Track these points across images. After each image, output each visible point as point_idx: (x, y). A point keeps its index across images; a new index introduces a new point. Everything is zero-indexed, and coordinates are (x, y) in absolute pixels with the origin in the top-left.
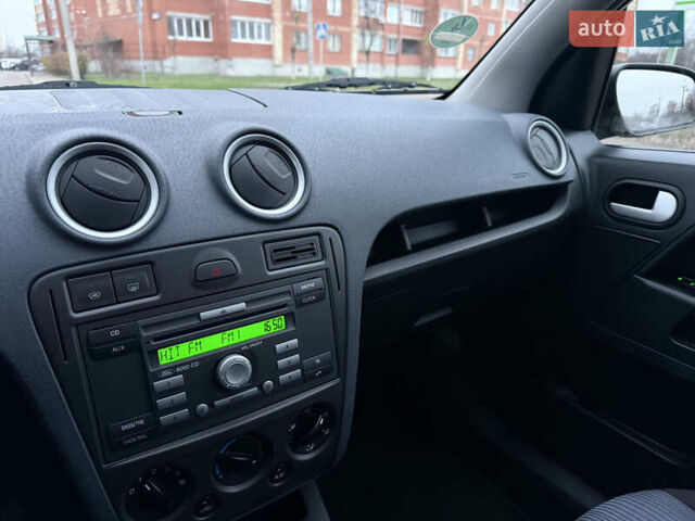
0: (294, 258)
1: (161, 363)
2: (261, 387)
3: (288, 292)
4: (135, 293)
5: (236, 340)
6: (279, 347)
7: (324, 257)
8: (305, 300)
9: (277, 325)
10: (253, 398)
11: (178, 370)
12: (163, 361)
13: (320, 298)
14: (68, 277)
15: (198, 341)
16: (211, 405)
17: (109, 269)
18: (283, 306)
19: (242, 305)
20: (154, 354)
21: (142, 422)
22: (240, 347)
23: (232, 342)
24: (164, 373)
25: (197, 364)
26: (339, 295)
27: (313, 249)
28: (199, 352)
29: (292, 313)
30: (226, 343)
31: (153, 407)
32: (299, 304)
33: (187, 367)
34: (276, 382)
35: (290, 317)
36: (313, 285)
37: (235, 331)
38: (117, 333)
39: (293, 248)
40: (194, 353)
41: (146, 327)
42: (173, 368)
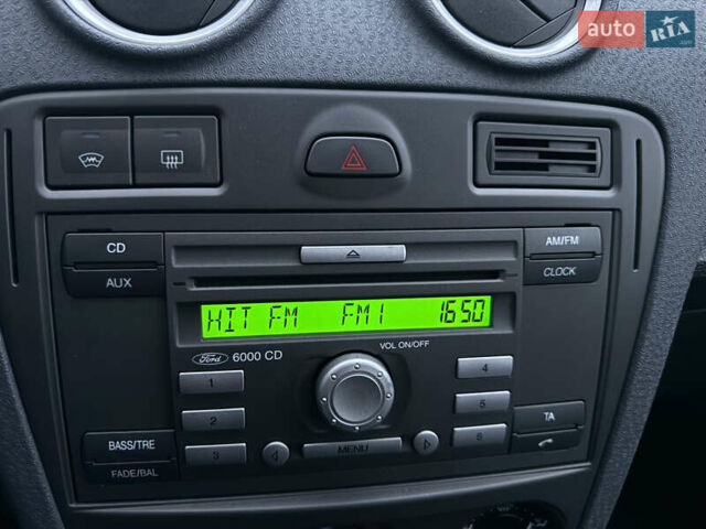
0: (544, 167)
1: (206, 334)
2: (409, 439)
3: (512, 245)
4: (171, 170)
5: (374, 325)
6: (466, 363)
7: (615, 181)
8: (549, 272)
9: (472, 312)
10: (386, 458)
11: (236, 357)
12: (210, 331)
13: (587, 276)
15: (291, 306)
16: (296, 447)
17: (132, 111)
18: (494, 274)
19: (399, 251)
20: (191, 311)
22: (377, 342)
23: (362, 327)
25: (278, 355)
26: (633, 278)
27: (593, 157)
28: (290, 330)
29: (513, 296)
30: (350, 326)
31: (174, 420)
32: (533, 279)
33: (255, 356)
34: (447, 436)
35: (505, 303)
36: (575, 240)
37: (375, 304)
38: (119, 248)
39: (545, 143)
40: (278, 329)
41: (184, 250)
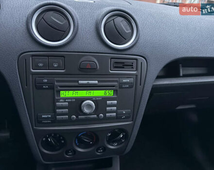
0: (123, 67)
1: (61, 96)
2: (98, 116)
3: (117, 81)
4: (55, 67)
5: (92, 95)
6: (108, 102)
7: (137, 70)
8: (123, 86)
9: (110, 93)
10: (94, 119)
11: (67, 100)
12: (62, 96)
13: (131, 87)
14: (33, 56)
15: (77, 91)
16: (77, 117)
17: (48, 56)
18: (114, 86)
19: (97, 82)
20: (59, 92)
21: (50, 116)
22: (92, 98)
23: (90, 95)
24: (61, 100)
25: (74, 100)
26: (140, 87)
27: (133, 65)
28: (76, 96)
29: (117, 90)
30: (87, 95)
31: (55, 112)
32: (121, 87)
33: (70, 100)
34: (105, 115)
36: (128, 81)
37: (92, 91)
38: (46, 81)
39: (124, 63)
40: (74, 96)
41: (58, 81)
42: (65, 99)
